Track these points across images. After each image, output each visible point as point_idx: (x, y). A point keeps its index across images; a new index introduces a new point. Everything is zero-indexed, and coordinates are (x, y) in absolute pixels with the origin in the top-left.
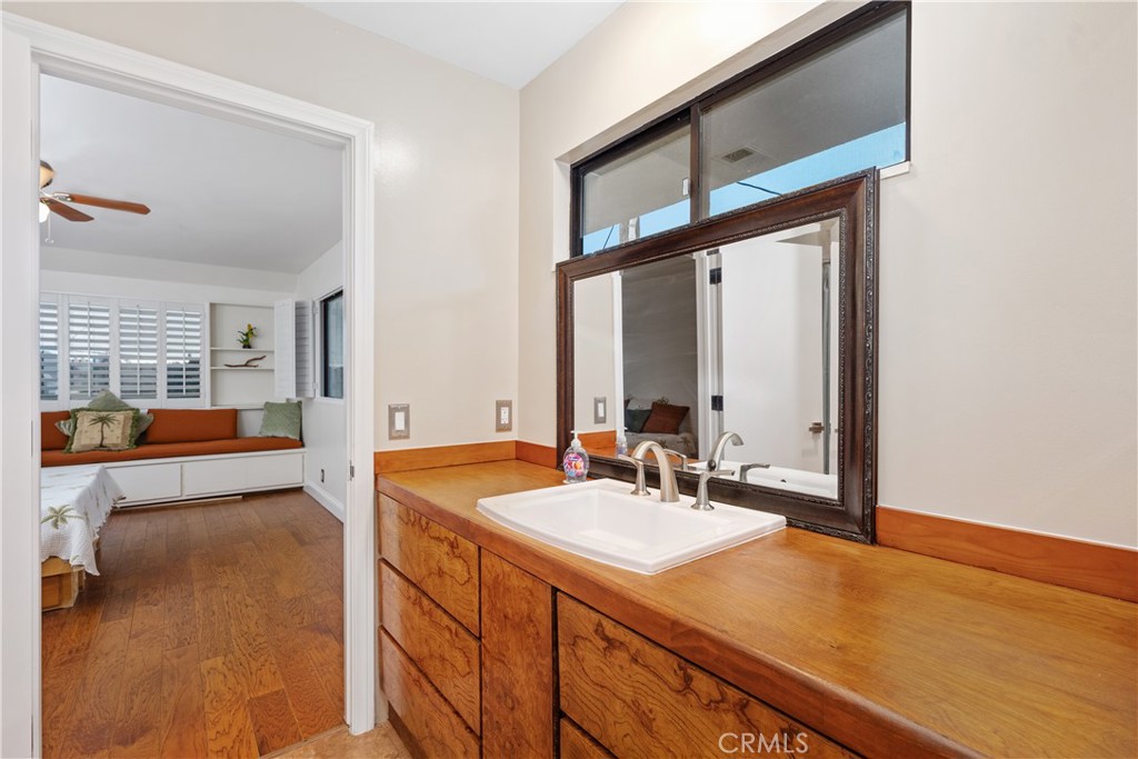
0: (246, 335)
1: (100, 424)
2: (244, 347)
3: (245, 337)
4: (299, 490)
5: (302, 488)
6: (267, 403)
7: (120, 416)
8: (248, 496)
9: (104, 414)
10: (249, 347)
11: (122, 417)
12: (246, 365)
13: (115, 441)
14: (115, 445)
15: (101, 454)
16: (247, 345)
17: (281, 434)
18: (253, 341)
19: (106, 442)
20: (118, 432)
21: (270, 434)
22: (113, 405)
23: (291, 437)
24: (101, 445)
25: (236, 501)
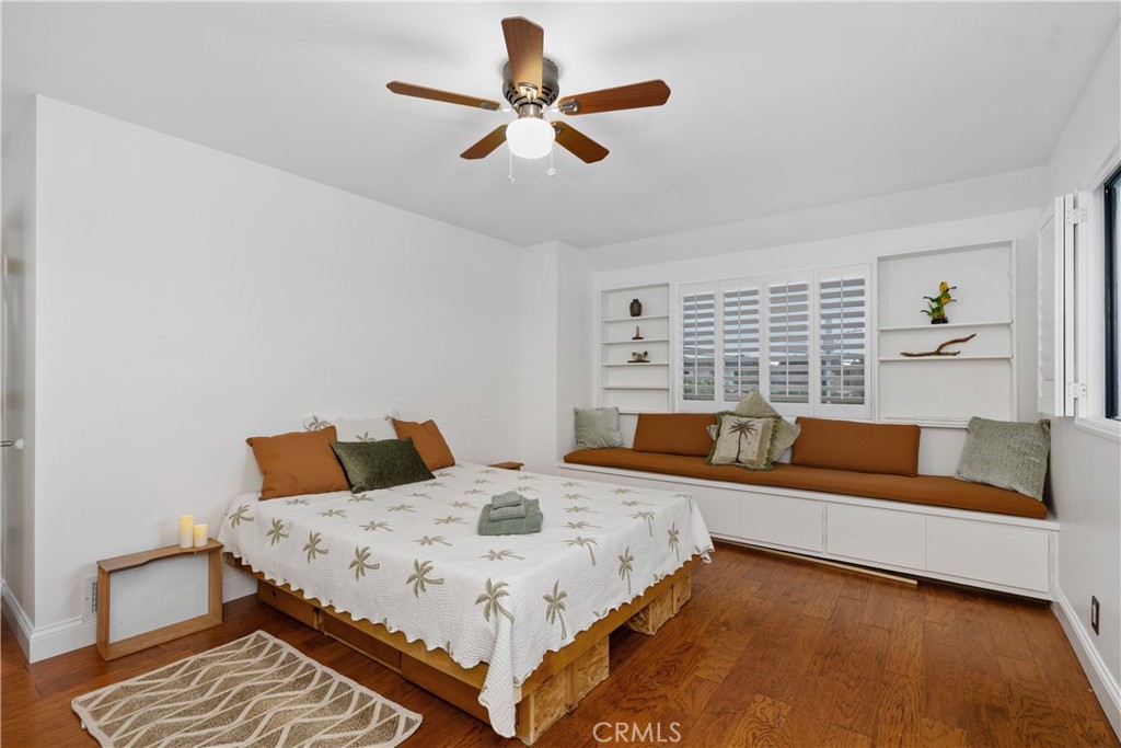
0: (937, 300)
1: (739, 432)
2: (934, 322)
3: (935, 305)
4: (1041, 607)
5: (1049, 603)
6: (975, 420)
7: (758, 424)
8: (930, 586)
9: (744, 420)
10: (945, 321)
11: (761, 425)
12: (938, 353)
13: (750, 457)
14: (751, 462)
15: (737, 473)
16: (939, 319)
17: (1001, 480)
18: (948, 310)
19: (742, 457)
20: (756, 445)
21: (979, 478)
22: (759, 410)
23: (1021, 490)
24: (737, 461)
25: (902, 586)
